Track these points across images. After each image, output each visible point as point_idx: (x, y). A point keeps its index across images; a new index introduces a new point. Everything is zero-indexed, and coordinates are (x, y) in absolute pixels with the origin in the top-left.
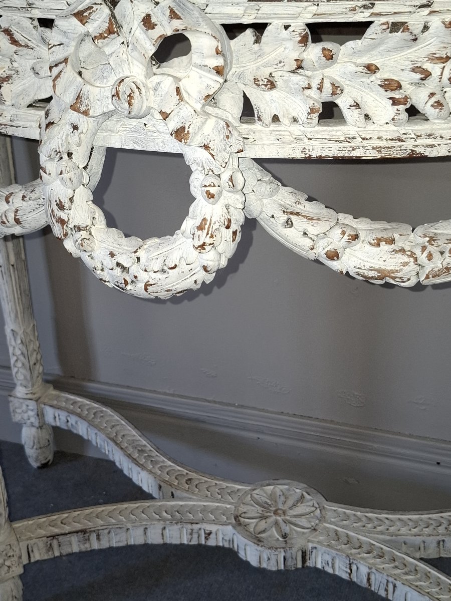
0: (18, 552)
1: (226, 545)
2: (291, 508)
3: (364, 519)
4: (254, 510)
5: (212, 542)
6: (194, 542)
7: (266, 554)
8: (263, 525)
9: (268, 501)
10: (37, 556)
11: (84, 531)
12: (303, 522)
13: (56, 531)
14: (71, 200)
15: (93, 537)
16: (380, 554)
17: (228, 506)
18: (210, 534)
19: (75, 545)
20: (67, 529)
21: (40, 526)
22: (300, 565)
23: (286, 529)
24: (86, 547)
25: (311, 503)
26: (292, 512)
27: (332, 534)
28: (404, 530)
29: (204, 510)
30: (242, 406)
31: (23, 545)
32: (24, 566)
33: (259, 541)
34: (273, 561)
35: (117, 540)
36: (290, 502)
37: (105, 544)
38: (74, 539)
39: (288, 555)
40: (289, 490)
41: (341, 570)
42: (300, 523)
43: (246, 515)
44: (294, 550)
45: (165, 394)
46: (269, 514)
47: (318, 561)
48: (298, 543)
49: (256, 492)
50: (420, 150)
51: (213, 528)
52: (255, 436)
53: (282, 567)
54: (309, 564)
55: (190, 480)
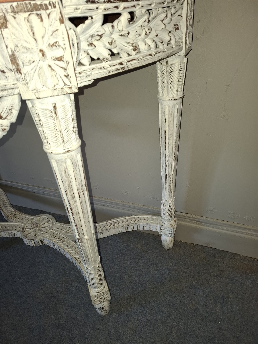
1: (21, 237)
2: (43, 225)
3: (65, 228)
4: (30, 226)
5: (16, 236)
6: (11, 236)
7: (28, 241)
8: (31, 231)
9: (37, 222)
16: (64, 241)
17: (23, 224)
18: (14, 234)
22: (41, 244)
23: (38, 232)
25: (50, 223)
26: (43, 226)
27: (52, 234)
29: (15, 226)
30: (44, 188)
33: (26, 237)
34: (31, 244)
36: (44, 222)
39: (35, 242)
40: (45, 218)
41: (52, 245)
42: (43, 230)
43: (27, 227)
44: (37, 240)
45: (22, 184)
46: (35, 227)
47: (46, 242)
48: (39, 238)
49: (34, 219)
51: (15, 232)
52: (50, 197)
53: (34, 245)
54: (44, 244)
55: (15, 215)
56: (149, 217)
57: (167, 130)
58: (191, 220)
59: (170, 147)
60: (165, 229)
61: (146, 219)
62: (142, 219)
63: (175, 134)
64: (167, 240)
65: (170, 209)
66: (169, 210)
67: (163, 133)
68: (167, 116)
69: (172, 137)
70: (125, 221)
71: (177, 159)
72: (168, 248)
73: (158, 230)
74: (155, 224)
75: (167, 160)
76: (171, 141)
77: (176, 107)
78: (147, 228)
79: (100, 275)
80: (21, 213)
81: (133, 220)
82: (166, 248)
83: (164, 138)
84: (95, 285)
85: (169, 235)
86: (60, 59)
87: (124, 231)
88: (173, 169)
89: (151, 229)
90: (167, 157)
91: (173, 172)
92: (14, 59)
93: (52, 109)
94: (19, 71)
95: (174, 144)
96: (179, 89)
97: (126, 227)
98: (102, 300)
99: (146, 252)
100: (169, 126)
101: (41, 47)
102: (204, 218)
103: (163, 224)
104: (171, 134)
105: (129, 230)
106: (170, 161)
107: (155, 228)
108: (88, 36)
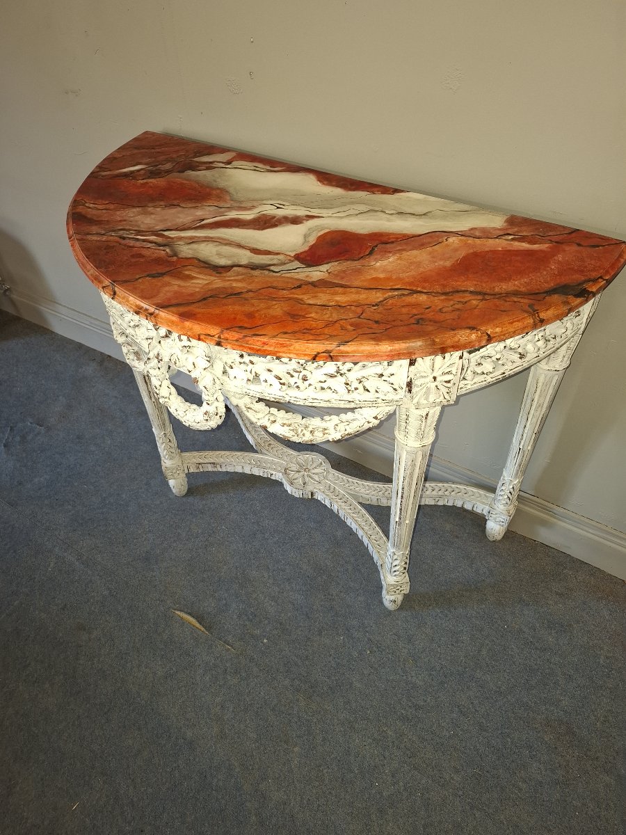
0: (182, 469)
1: (280, 481)
2: (313, 469)
3: (346, 481)
4: (294, 467)
5: (273, 478)
6: (265, 476)
7: (294, 490)
8: (297, 475)
9: (304, 463)
10: (192, 470)
11: (214, 464)
12: (316, 477)
13: (201, 461)
14: (160, 386)
15: (218, 466)
16: (346, 501)
17: (284, 462)
18: (272, 474)
19: (210, 468)
20: (207, 461)
21: (194, 457)
22: (310, 497)
23: (307, 479)
24: (215, 470)
25: (323, 468)
26: (313, 471)
27: (327, 486)
28: (363, 490)
29: (272, 462)
31: (185, 465)
32: (186, 474)
33: (292, 484)
34: (297, 494)
35: (230, 469)
36: (314, 466)
37: (224, 469)
38: (209, 465)
39: (303, 493)
40: (316, 459)
41: (327, 503)
42: (314, 478)
43: (291, 469)
44: (307, 491)
46: (302, 470)
47: (319, 497)
48: (310, 488)
49: (299, 457)
50: (292, 401)
51: (274, 473)
53: (301, 496)
54: (314, 497)
55: (270, 444)
56: (475, 490)
57: (536, 400)
58: (540, 507)
59: (535, 420)
60: (496, 514)
61: (470, 493)
62: (463, 491)
63: (546, 405)
64: (495, 528)
65: (512, 490)
66: (510, 492)
67: (529, 401)
68: (540, 384)
69: (540, 408)
70: (437, 489)
71: (538, 433)
72: (494, 539)
73: (485, 513)
74: (483, 503)
75: (526, 431)
76: (538, 413)
77: (556, 378)
78: (468, 507)
79: (406, 563)
80: (279, 443)
81: (450, 490)
82: (491, 539)
83: (528, 406)
84: (397, 573)
85: (501, 523)
86: (449, 382)
87: (432, 503)
88: (531, 444)
89: (475, 509)
90: (527, 429)
91: (529, 448)
92: (409, 385)
93: (424, 415)
94: (410, 391)
95: (541, 416)
96: (566, 359)
97: (437, 499)
98: (398, 592)
99: (457, 537)
100: (540, 396)
101: (435, 375)
102: (562, 510)
103: (496, 507)
104: (540, 406)
105: (440, 503)
106: (530, 433)
107: (480, 508)
108: (478, 356)
